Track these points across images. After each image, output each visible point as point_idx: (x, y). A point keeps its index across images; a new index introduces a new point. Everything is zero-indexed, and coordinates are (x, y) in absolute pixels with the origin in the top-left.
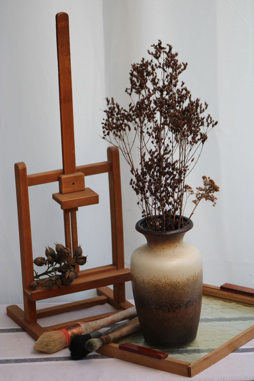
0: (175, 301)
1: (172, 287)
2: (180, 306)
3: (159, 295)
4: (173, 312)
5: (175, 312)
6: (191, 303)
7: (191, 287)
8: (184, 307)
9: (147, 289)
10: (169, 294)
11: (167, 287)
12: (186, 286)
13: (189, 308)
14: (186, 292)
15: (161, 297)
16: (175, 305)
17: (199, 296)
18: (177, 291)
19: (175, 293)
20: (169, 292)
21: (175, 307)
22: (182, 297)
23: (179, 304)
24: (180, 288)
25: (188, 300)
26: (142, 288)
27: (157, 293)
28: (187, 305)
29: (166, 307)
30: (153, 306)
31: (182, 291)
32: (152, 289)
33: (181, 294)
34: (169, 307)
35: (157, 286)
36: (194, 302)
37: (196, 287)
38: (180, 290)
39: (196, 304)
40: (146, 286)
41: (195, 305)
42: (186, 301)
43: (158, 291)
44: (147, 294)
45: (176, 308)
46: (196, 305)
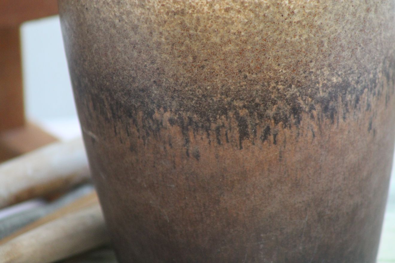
0: (273, 85)
1: (257, 16)
2: (296, 111)
3: (195, 58)
4: (265, 137)
5: (271, 138)
6: (348, 97)
7: (348, 17)
8: (315, 113)
9: (135, 28)
10: (241, 52)
11: (232, 14)
12: (325, 8)
13: (341, 120)
14: (325, 40)
15: (203, 67)
16: (274, 103)
17: (387, 63)
18: (283, 36)
19: (274, 43)
20: (245, 42)
21: (271, 112)
22: (307, 64)
23: (294, 98)
24: (296, 19)
25: (334, 80)
26: (114, 26)
27: (183, 48)
28: (331, 104)
29: (231, 114)
30: (168, 115)
31: (305, 36)
32: (161, 29)
33: (299, 52)
34: (243, 113)
35: (183, 13)
36: (362, 92)
37: (372, 15)
38: (299, 30)
39: (373, 100)
40: (129, 13)
41: (369, 105)
42: (324, 85)
43: (190, 36)
44: (136, 54)
45: (276, 122)
46: (373, 106)
